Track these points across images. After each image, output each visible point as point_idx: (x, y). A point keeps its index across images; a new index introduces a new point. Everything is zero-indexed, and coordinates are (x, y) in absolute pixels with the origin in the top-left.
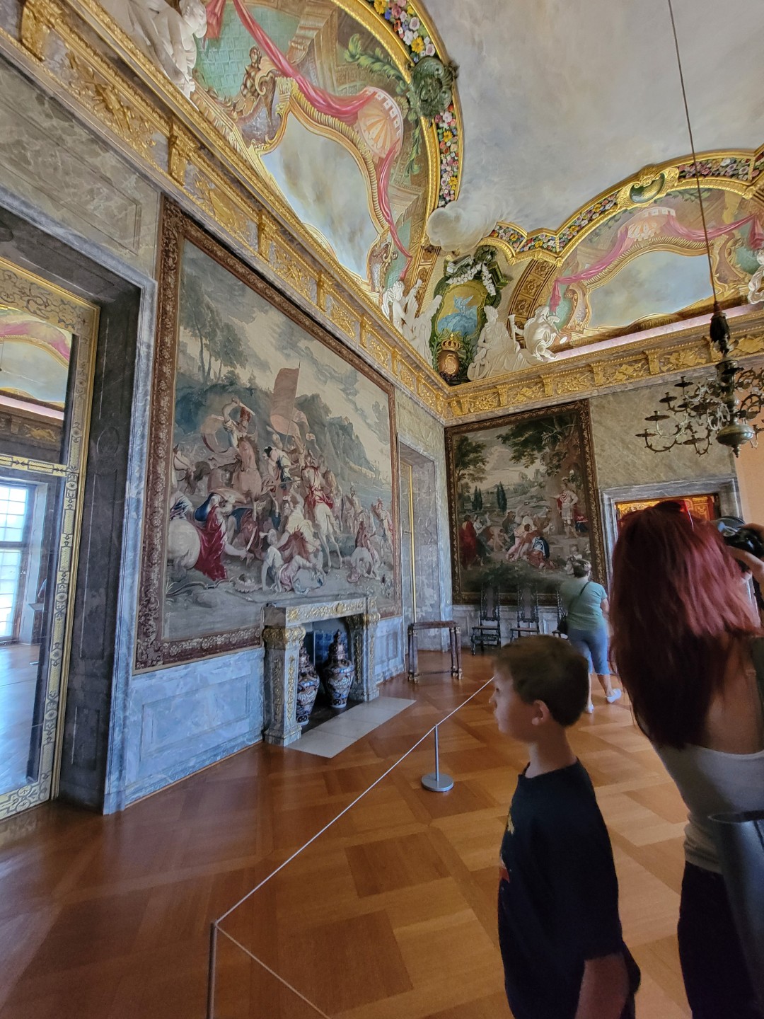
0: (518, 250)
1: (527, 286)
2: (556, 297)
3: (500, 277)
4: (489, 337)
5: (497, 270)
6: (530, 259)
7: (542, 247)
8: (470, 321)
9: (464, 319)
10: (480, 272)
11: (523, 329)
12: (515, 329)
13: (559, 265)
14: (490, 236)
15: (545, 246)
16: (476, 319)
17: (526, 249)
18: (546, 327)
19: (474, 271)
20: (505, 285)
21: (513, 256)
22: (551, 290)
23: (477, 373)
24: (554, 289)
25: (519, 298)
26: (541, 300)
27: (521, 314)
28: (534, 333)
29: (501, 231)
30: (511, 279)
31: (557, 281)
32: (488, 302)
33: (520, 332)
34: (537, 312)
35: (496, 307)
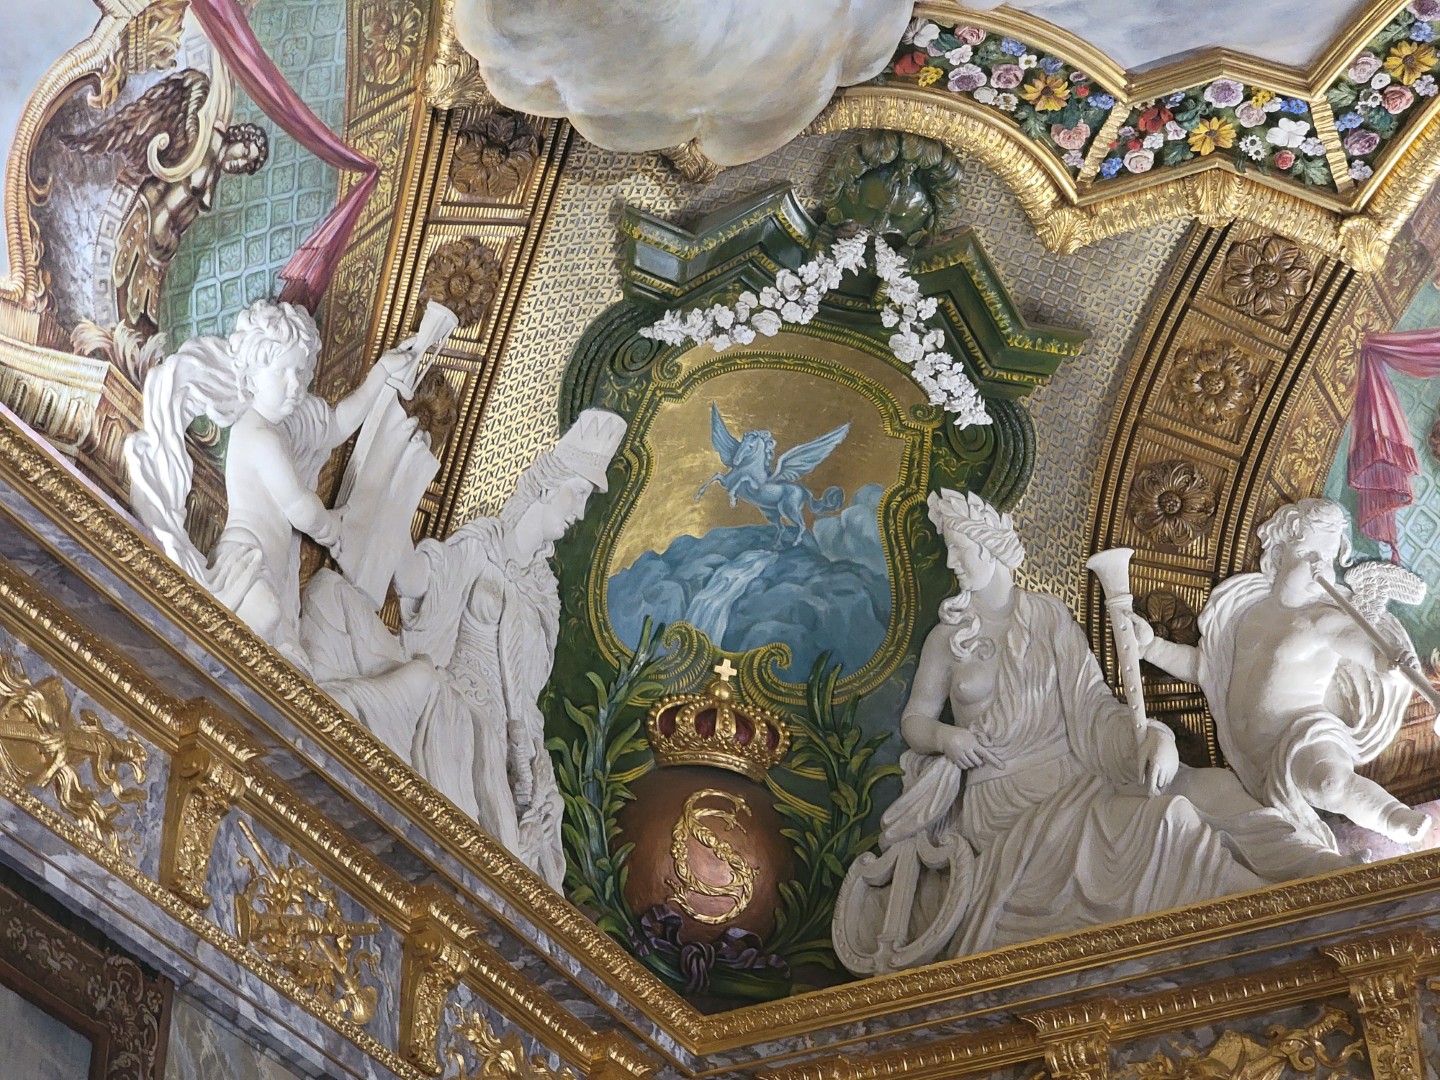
0: (1089, 169)
1: (1182, 379)
2: (1386, 453)
3: (1004, 320)
4: (974, 685)
5: (979, 276)
6: (1175, 218)
7: (1235, 155)
8: (845, 580)
9: (802, 568)
10: (864, 286)
11: (1191, 637)
12: (1139, 641)
13: (1368, 260)
14: (888, 77)
15: (1253, 148)
16: (884, 569)
17: (1140, 160)
18: (1344, 634)
19: (824, 274)
20: (1041, 366)
21: (1063, 200)
22: (1345, 406)
23: (896, 922)
24: (1364, 401)
25: (1147, 447)
26: (1291, 464)
27: (1168, 545)
28: (1264, 668)
29: (959, 56)
30: (1076, 332)
31: (1372, 352)
32: (951, 466)
33: (1172, 657)
34: (1271, 535)
35: (1002, 503)
